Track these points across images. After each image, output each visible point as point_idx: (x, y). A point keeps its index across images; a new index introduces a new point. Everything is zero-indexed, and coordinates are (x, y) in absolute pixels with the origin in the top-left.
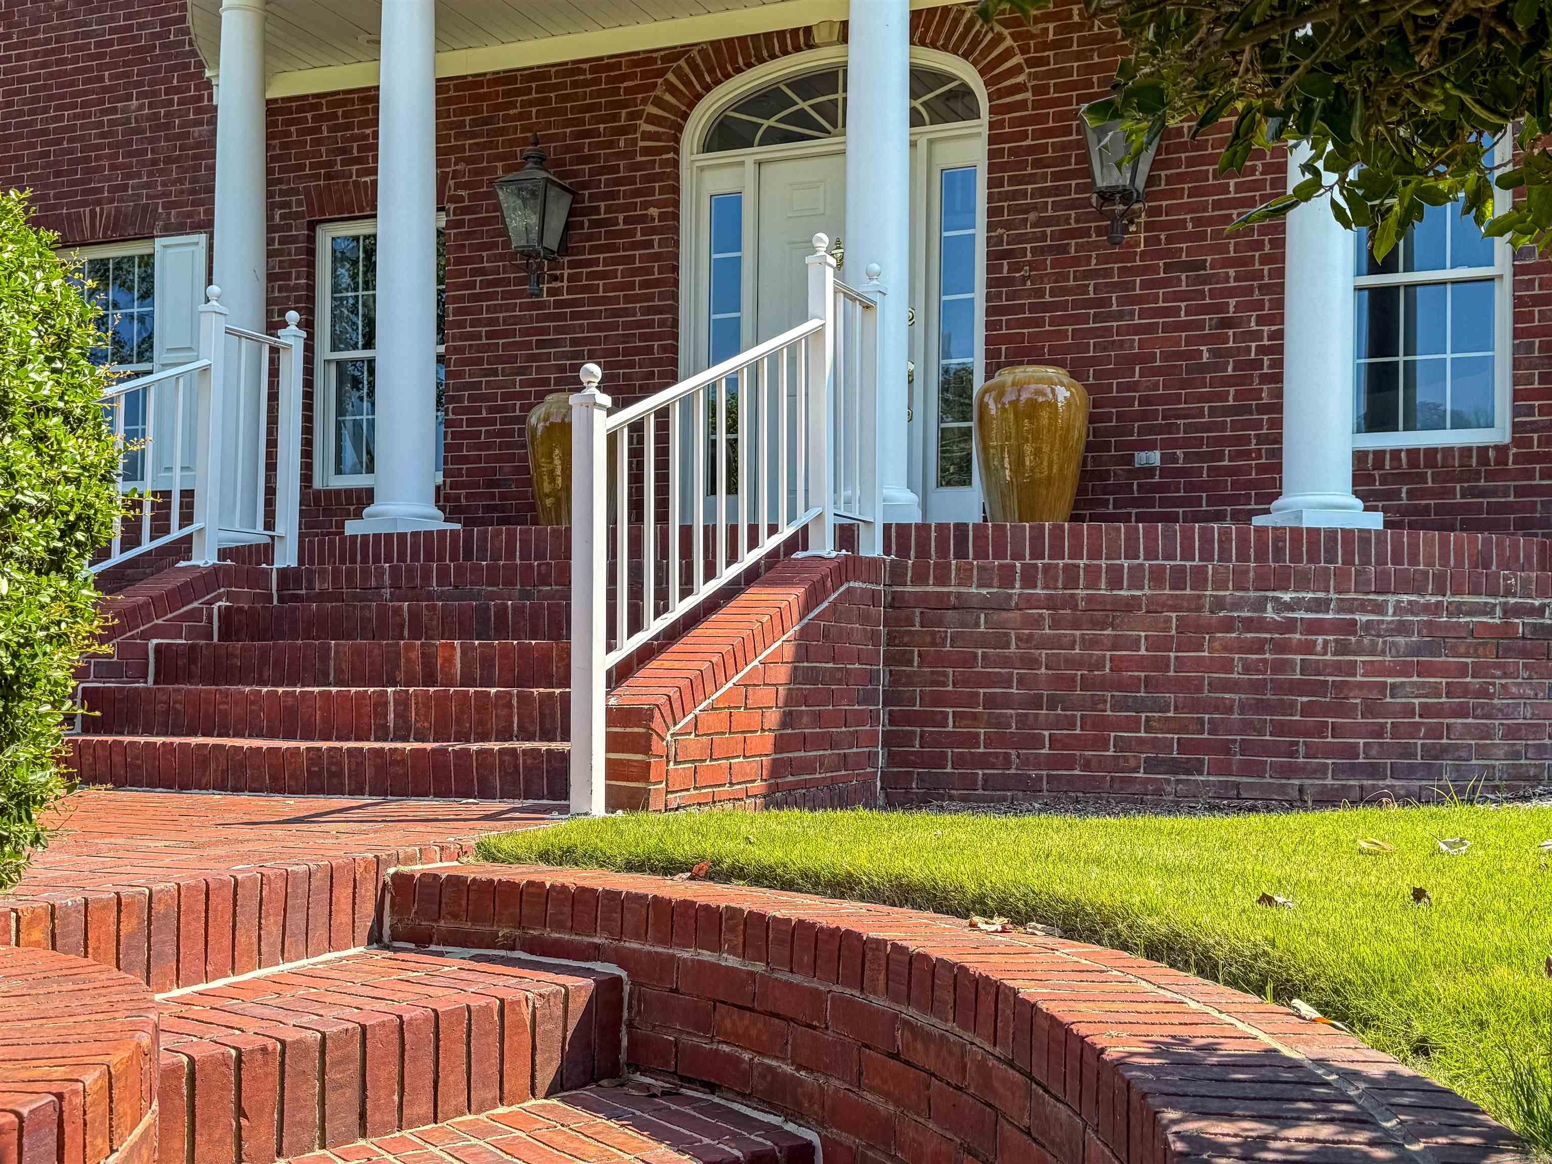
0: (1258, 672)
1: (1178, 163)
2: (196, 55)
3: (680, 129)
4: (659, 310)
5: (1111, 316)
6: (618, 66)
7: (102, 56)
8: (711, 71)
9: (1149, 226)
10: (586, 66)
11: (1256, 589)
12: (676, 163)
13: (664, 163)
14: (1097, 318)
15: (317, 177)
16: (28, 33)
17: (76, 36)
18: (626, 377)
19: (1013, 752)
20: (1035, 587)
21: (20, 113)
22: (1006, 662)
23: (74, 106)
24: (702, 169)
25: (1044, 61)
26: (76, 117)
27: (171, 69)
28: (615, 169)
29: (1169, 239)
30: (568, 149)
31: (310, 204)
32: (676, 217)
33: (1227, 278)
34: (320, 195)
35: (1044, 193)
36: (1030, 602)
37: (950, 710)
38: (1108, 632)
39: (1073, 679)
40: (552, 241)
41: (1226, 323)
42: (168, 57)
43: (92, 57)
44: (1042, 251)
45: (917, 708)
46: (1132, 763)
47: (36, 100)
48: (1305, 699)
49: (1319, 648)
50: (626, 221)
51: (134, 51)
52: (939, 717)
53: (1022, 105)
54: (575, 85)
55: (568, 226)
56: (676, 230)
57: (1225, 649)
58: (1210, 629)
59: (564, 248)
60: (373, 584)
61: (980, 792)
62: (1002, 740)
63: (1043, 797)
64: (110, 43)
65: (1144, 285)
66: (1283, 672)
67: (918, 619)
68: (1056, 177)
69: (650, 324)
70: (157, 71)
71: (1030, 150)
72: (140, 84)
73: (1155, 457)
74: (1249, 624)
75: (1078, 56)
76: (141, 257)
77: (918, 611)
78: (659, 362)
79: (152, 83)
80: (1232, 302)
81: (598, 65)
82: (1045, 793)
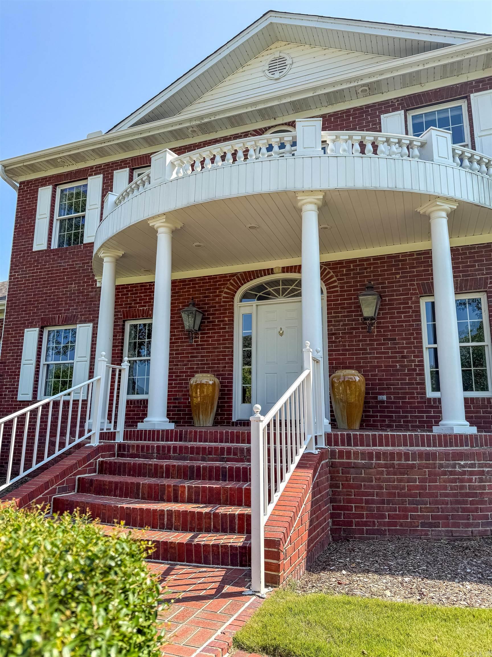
0: (455, 490)
1: (385, 309)
2: (93, 272)
3: (234, 296)
4: (228, 348)
5: (367, 354)
6: (216, 278)
7: (64, 272)
8: (244, 280)
9: (378, 327)
10: (207, 278)
11: (453, 460)
12: (233, 305)
13: (230, 305)
14: (363, 354)
15: (126, 308)
16: (43, 265)
17: (57, 267)
18: (217, 367)
19: (376, 520)
20: (380, 460)
21: (39, 288)
22: (372, 487)
23: (55, 286)
24: (240, 307)
25: (343, 279)
26: (55, 289)
27: (85, 276)
28: (215, 307)
29: (384, 331)
30: (201, 301)
31: (124, 315)
32: (233, 321)
33: (403, 344)
34: (127, 313)
35: (344, 316)
36: (379, 466)
37: (353, 505)
38: (406, 476)
39: (395, 493)
40: (197, 328)
41: (403, 357)
42: (84, 273)
43: (61, 273)
44: (345, 333)
45: (342, 504)
46: (417, 524)
47: (44, 284)
48: (471, 499)
49: (474, 481)
50: (218, 321)
51: (74, 271)
52: (350, 507)
53: (337, 291)
54: (203, 283)
55: (201, 323)
56: (233, 324)
57: (444, 482)
58: (439, 475)
59: (199, 329)
60: (150, 452)
61: (365, 535)
62: (372, 516)
63: (387, 537)
64: (67, 269)
65: (377, 344)
66: (463, 489)
67: (341, 472)
68: (348, 312)
69: (225, 352)
70: (80, 277)
71: (340, 304)
72: (75, 280)
73: (384, 398)
74: (451, 473)
75: (353, 278)
76: (72, 329)
77: (340, 468)
78: (228, 363)
79: (79, 280)
80: (405, 351)
81: (210, 277)
82: (388, 536)
